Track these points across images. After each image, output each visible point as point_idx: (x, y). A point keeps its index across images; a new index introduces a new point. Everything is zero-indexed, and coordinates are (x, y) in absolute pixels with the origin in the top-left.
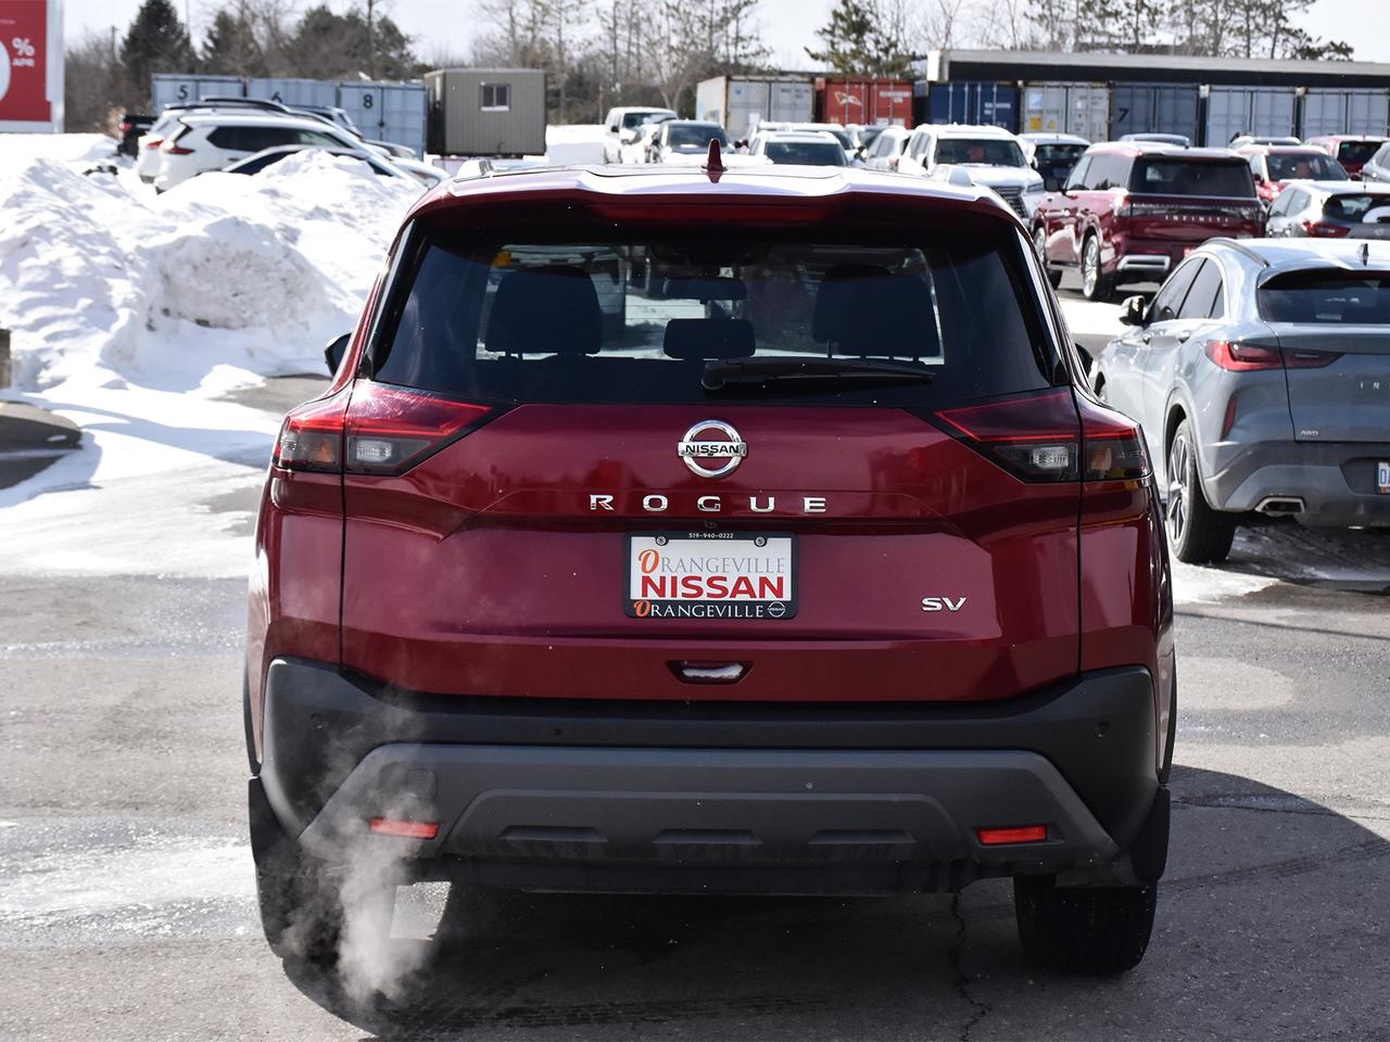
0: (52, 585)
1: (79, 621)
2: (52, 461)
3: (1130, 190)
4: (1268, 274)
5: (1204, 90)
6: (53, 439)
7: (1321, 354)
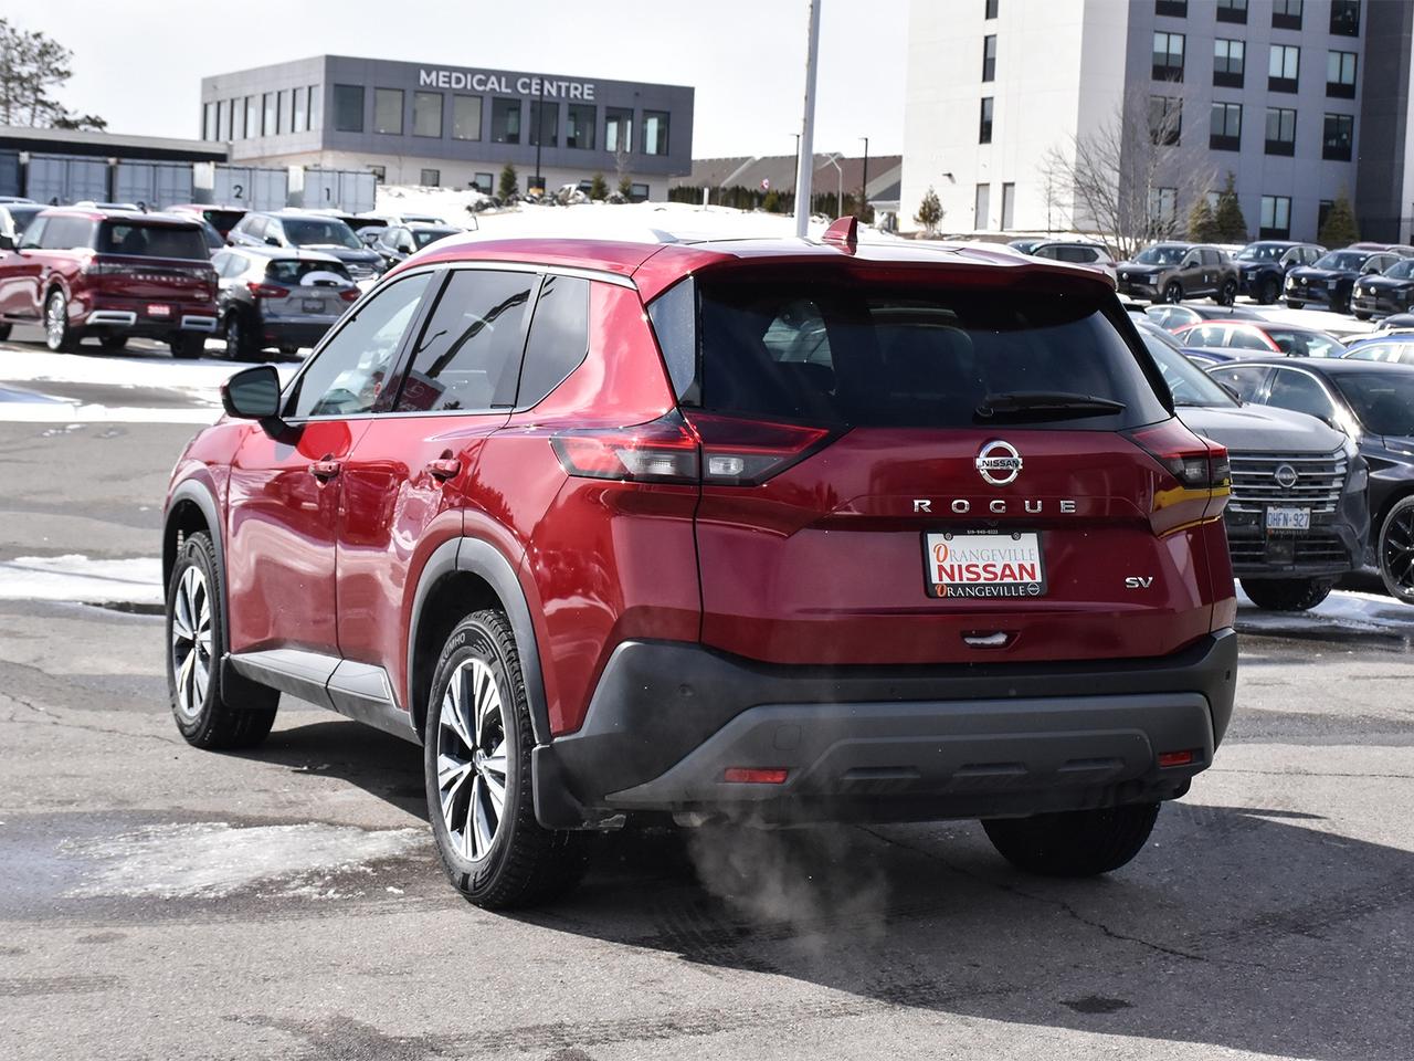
3: (98, 250)
5: (24, 157)
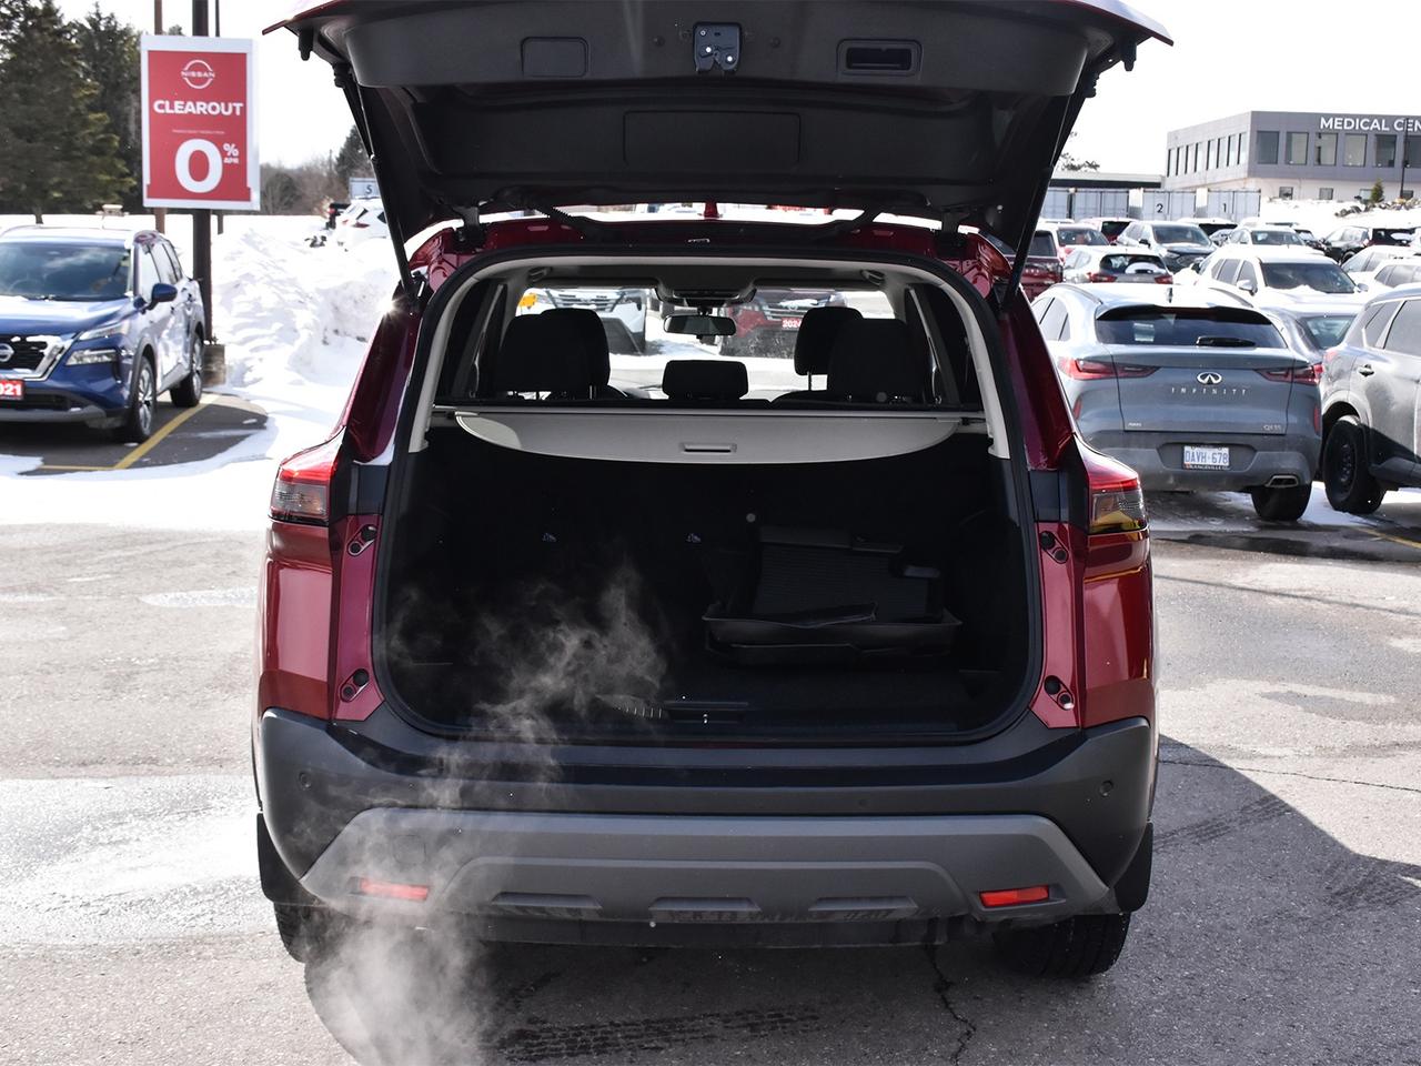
0: (219, 539)
1: (229, 571)
2: (242, 438)
4: (1102, 309)
6: (246, 422)
7: (1144, 368)
